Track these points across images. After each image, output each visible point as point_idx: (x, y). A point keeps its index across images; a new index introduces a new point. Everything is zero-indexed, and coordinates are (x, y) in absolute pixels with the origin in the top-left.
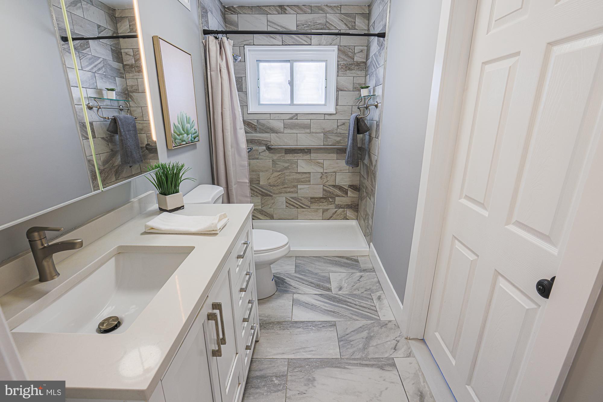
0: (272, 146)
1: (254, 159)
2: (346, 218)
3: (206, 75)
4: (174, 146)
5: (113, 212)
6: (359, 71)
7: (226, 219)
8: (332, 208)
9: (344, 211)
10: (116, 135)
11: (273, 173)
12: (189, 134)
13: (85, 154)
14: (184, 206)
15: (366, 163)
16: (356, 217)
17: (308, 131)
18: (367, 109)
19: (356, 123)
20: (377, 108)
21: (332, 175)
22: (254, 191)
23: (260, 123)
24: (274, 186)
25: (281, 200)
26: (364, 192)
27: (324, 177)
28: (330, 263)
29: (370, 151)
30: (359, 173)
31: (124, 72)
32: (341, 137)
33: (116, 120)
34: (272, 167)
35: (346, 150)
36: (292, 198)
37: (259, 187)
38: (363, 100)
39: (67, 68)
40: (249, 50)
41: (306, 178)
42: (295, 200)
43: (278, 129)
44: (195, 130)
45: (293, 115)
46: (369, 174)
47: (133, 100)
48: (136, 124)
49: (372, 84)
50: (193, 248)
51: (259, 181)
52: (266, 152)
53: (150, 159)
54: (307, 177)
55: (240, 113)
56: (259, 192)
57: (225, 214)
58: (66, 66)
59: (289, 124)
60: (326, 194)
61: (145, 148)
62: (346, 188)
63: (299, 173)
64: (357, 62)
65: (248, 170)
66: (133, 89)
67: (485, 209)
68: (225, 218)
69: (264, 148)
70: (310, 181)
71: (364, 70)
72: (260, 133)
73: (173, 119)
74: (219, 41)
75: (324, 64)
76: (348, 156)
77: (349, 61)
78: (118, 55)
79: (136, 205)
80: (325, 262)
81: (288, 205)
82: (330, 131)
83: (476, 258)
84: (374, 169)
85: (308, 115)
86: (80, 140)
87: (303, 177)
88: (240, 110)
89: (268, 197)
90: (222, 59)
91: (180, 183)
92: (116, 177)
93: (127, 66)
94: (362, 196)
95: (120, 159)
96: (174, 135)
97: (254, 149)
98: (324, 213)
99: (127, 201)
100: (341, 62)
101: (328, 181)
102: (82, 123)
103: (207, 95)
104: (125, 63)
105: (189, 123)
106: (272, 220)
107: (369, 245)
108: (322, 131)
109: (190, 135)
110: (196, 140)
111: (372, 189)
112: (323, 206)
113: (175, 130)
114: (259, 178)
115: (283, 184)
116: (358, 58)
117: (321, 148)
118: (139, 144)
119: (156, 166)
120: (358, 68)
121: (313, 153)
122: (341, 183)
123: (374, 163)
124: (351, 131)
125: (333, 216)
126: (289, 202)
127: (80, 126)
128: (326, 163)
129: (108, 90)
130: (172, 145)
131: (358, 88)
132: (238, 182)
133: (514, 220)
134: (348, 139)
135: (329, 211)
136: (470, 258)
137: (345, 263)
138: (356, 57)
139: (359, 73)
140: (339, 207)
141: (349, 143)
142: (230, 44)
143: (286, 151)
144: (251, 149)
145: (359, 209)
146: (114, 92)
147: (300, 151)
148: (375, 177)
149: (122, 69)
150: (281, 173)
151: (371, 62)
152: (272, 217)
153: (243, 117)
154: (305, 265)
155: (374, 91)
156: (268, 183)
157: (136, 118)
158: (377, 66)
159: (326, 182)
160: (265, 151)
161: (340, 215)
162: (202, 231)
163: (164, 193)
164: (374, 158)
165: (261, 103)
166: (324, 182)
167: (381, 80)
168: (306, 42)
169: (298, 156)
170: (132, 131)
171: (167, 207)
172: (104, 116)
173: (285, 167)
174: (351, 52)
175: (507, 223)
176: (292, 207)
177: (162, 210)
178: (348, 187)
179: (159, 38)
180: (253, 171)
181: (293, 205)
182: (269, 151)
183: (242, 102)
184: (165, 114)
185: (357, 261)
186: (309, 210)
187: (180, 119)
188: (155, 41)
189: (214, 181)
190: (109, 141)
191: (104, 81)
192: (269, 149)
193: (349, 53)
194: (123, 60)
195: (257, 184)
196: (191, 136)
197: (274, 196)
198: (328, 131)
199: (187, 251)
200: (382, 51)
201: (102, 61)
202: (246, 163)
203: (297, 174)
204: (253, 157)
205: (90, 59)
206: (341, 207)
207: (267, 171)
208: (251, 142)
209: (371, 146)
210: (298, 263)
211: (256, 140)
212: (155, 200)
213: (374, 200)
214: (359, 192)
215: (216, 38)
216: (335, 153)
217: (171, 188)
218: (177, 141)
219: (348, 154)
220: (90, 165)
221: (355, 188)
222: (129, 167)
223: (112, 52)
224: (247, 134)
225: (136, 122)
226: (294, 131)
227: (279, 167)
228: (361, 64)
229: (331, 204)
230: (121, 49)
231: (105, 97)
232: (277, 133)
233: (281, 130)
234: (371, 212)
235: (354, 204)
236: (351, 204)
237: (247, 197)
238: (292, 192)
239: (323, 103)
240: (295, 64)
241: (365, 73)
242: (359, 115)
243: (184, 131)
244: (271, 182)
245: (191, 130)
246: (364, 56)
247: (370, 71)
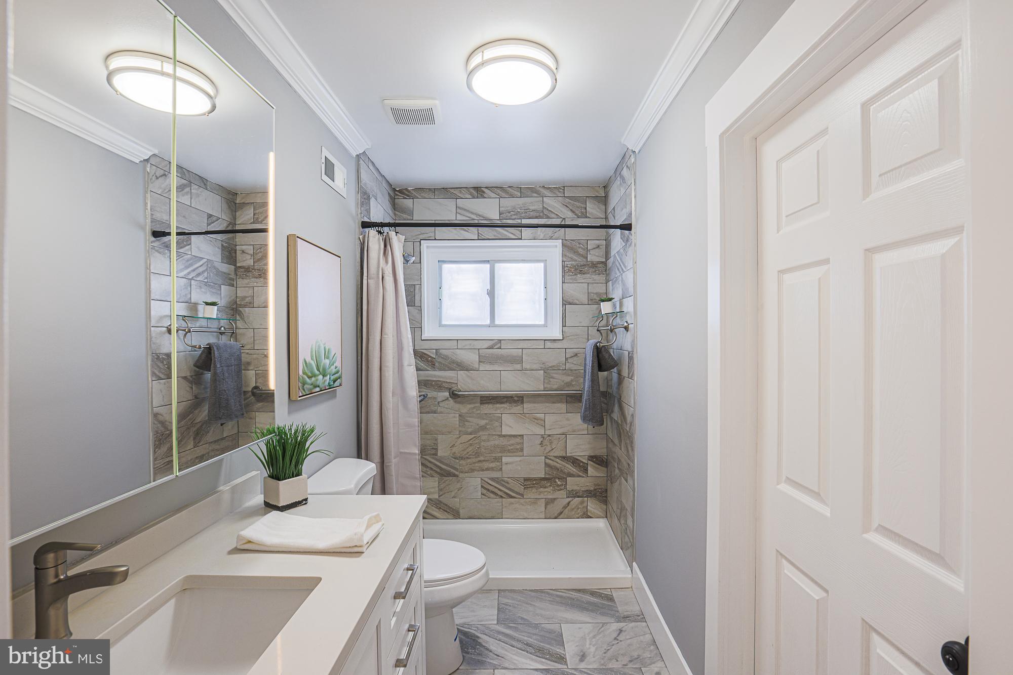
0: (459, 391)
1: (429, 413)
2: (586, 515)
3: (360, 284)
4: (301, 395)
5: (186, 511)
6: (596, 274)
7: (381, 523)
8: (562, 498)
9: (582, 502)
10: (206, 372)
11: (460, 437)
12: (326, 376)
13: (152, 403)
14: (307, 498)
15: (616, 419)
16: (605, 513)
17: (518, 367)
18: (612, 332)
19: (595, 354)
20: (628, 331)
21: (559, 438)
22: (427, 467)
23: (440, 354)
24: (462, 458)
25: (473, 483)
26: (615, 467)
27: (546, 442)
28: (561, 603)
29: (620, 399)
30: (606, 435)
31: (235, 277)
32: (572, 376)
33: (211, 350)
34: (459, 426)
35: (581, 396)
36: (492, 479)
37: (437, 460)
38: (605, 318)
39: (152, 274)
40: (428, 247)
41: (516, 445)
42: (497, 482)
43: (470, 363)
44: (336, 367)
45: (494, 342)
46: (622, 436)
47: (243, 319)
48: (243, 355)
49: (616, 294)
50: (318, 580)
51: (436, 449)
52: (450, 401)
53: (255, 412)
54: (518, 444)
55: (410, 340)
56: (436, 470)
57: (378, 515)
58: (150, 270)
59: (487, 355)
60: (550, 473)
61: (250, 394)
62: (584, 461)
63: (504, 436)
64: (592, 263)
65: (419, 433)
66: (245, 302)
67: (823, 501)
68: (377, 522)
69: (447, 394)
70: (522, 450)
71: (604, 274)
72: (440, 370)
73: (304, 353)
74: (384, 236)
75: (542, 264)
76: (586, 408)
77: (580, 260)
78: (230, 254)
79: (226, 497)
80: (552, 601)
81: (485, 492)
82: (554, 366)
83: (825, 594)
84: (630, 429)
85: (517, 341)
86: (148, 380)
87: (512, 442)
88: (410, 336)
89: (451, 478)
90: (387, 262)
91: (305, 459)
92: (194, 442)
93: (242, 268)
94: (613, 475)
95: (207, 411)
96: (303, 377)
97: (429, 395)
98: (549, 507)
99: (212, 490)
100: (567, 263)
101: (553, 449)
102: (156, 354)
103: (360, 313)
104: (238, 265)
105: (328, 358)
106: (457, 519)
107: (631, 567)
108: (541, 367)
109: (328, 376)
110: (337, 383)
111: (629, 465)
112: (546, 493)
113: (305, 370)
114: (437, 445)
115: (477, 454)
116: (593, 257)
117: (540, 394)
118: (241, 387)
119: (268, 431)
120: (593, 270)
121: (527, 403)
122: (576, 452)
123: (629, 419)
124: (587, 367)
125: (564, 512)
126: (487, 487)
127: (152, 359)
128: (549, 419)
129: (207, 304)
130: (297, 393)
131: (595, 299)
132: (401, 453)
133: (875, 525)
134: (584, 380)
135: (556, 502)
136: (815, 596)
137: (589, 603)
138: (591, 255)
139: (596, 277)
140: (574, 494)
141: (586, 386)
142: (399, 241)
143: (483, 399)
144: (424, 396)
145: (609, 498)
146: (216, 308)
147: (505, 400)
148: (632, 442)
149: (233, 273)
150: (473, 436)
151: (614, 262)
152: (456, 514)
153: (414, 346)
154: (514, 607)
155: (621, 305)
156: (451, 453)
157: (243, 346)
158: (623, 270)
159: (549, 452)
160: (448, 399)
161: (575, 510)
162: (336, 548)
163: (277, 476)
164: (628, 411)
165: (444, 323)
166: (545, 452)
167: (630, 289)
168: (514, 235)
169: (502, 408)
170: (233, 367)
171: (278, 501)
172: (194, 344)
173: (481, 427)
174: (582, 248)
175: (866, 530)
176: (492, 495)
177: (270, 506)
178: (589, 460)
179: (297, 237)
180: (426, 433)
181: (493, 492)
182: (455, 399)
183: (414, 322)
184: (292, 345)
185: (611, 599)
186: (522, 501)
187: (314, 354)
188: (291, 242)
189: (361, 451)
190: (194, 382)
191: (202, 291)
192: (454, 395)
193: (580, 250)
194: (236, 260)
195: (433, 454)
196: (330, 378)
197: (461, 475)
198: (551, 367)
199: (309, 585)
200: (629, 248)
201: (205, 262)
202: (416, 421)
203: (501, 438)
204: (428, 410)
205: (188, 261)
206: (578, 494)
207: (450, 432)
208: (425, 385)
209: (623, 392)
210: (504, 604)
211: (434, 381)
212: (259, 486)
213: (634, 484)
214: (607, 467)
215: (380, 232)
216: (563, 403)
217: (289, 468)
218: (306, 388)
219: (586, 404)
220: (156, 422)
221: (600, 461)
222: (220, 424)
223: (222, 250)
224: (419, 372)
225: (242, 351)
226: (496, 367)
227: (470, 426)
228: (598, 265)
229: (559, 490)
230: (236, 246)
231: (200, 315)
232: (467, 370)
233: (474, 366)
234: (631, 504)
235: (599, 489)
236: (595, 490)
237: (415, 478)
238: (492, 469)
239: (542, 322)
240: (497, 265)
241: (605, 278)
242: (600, 342)
243: (318, 370)
244: (457, 452)
245: (330, 369)
246: (602, 253)
247: (612, 276)
